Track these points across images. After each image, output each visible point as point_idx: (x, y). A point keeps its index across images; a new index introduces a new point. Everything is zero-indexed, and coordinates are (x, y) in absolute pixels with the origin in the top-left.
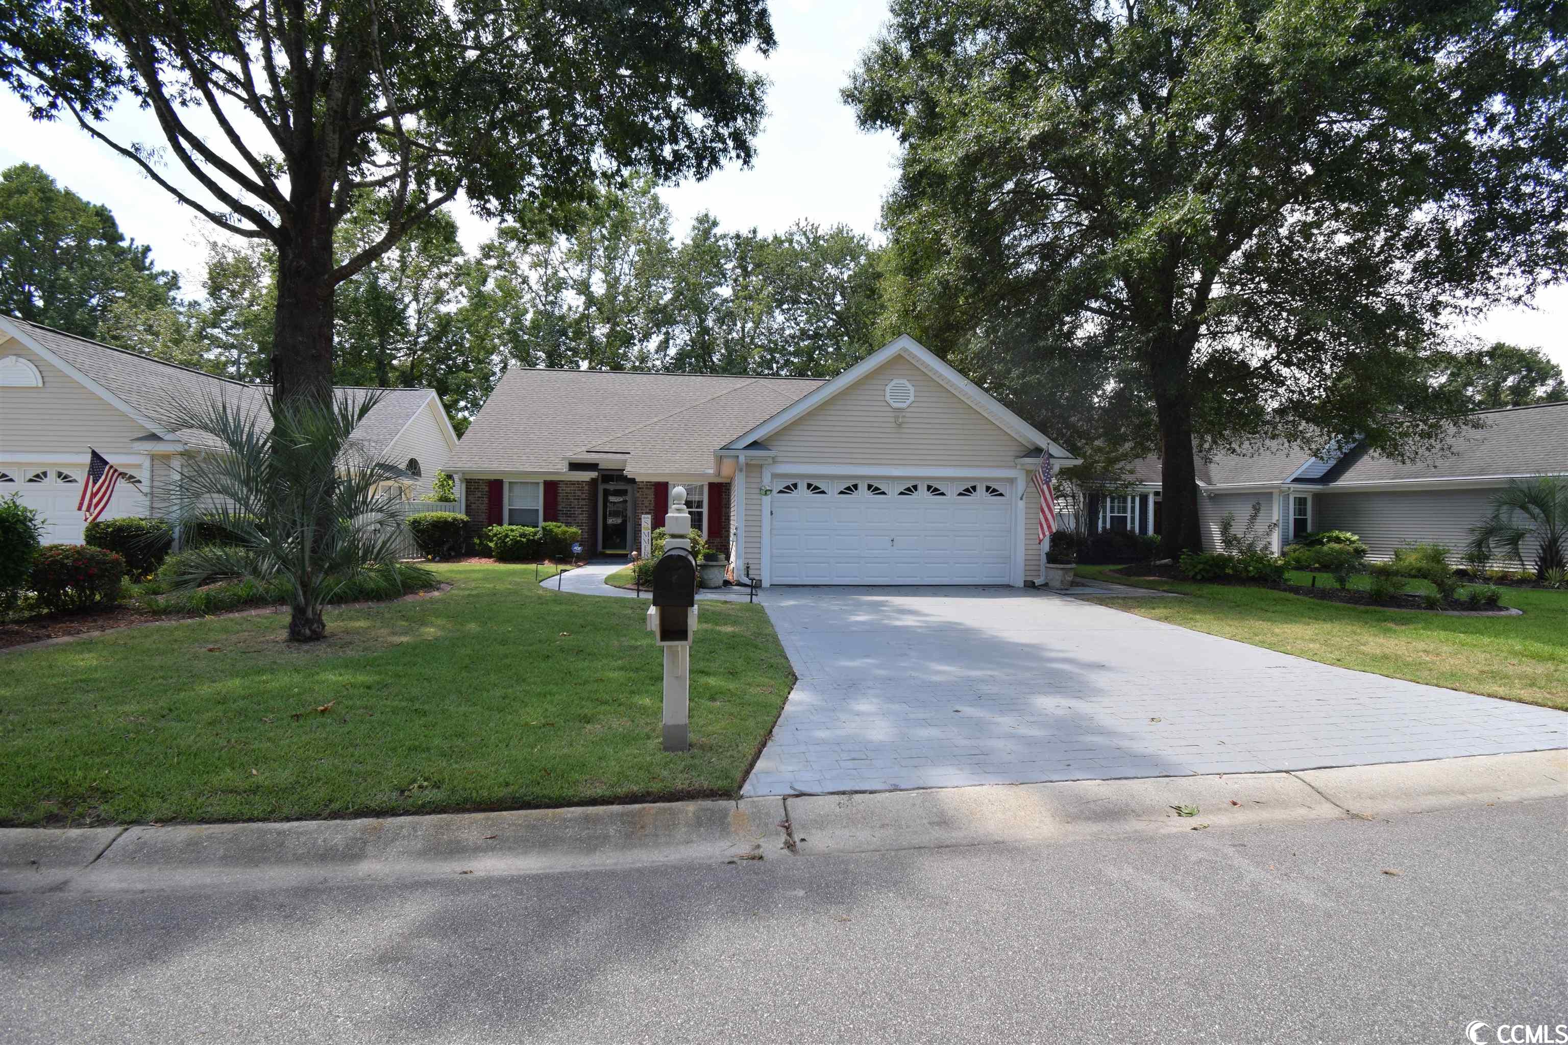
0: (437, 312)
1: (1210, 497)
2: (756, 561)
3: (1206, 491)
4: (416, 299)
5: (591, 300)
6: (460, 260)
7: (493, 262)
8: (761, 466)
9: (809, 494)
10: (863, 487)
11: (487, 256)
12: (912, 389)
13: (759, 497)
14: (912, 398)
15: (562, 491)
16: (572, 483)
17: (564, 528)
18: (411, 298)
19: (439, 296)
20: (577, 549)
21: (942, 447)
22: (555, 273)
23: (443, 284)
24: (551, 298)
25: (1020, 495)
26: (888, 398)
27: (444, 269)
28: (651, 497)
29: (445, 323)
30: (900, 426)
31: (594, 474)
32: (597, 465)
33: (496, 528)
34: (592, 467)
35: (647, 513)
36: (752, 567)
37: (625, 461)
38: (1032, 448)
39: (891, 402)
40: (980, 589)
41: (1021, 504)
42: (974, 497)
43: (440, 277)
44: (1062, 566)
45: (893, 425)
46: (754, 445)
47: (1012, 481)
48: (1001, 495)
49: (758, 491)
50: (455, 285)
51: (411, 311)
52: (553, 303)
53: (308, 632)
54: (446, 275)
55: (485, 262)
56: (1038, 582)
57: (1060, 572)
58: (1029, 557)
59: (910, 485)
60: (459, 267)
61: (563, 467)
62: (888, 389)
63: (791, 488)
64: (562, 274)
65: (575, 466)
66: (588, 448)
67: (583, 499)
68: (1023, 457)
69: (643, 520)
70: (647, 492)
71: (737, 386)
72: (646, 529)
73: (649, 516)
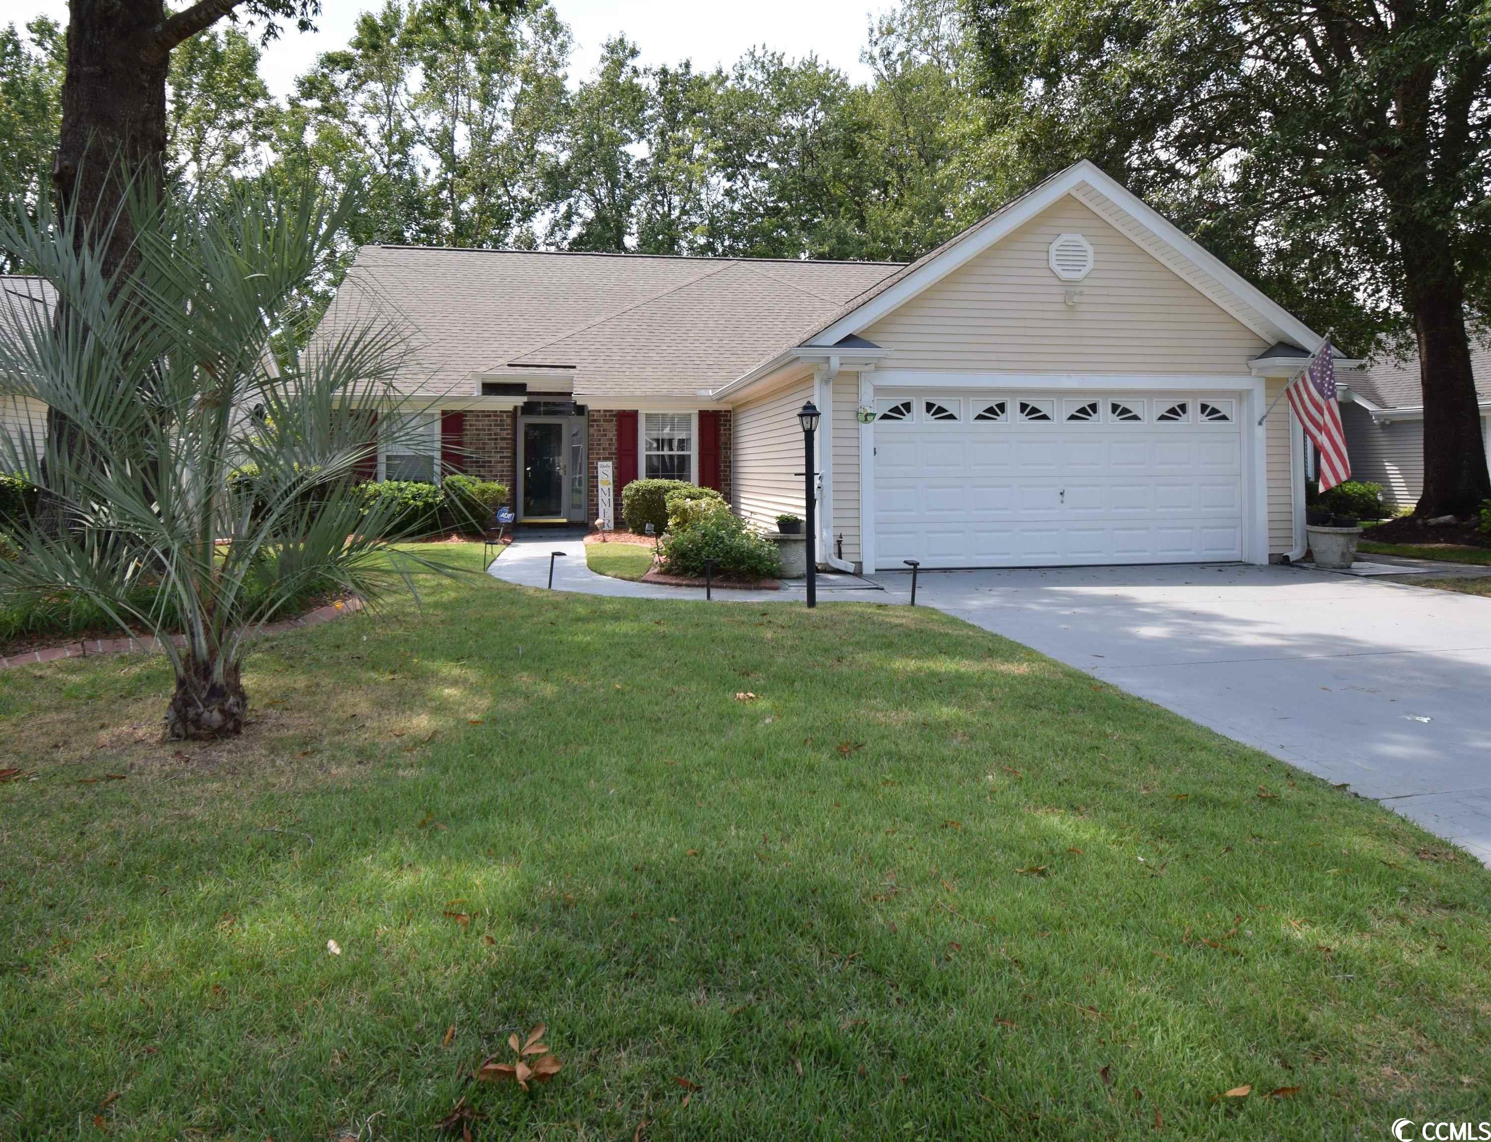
0: (228, 178)
1: (1383, 425)
2: (853, 531)
3: (1378, 417)
4: (196, 158)
5: (450, 162)
6: (261, 104)
7: (315, 103)
8: (857, 375)
9: (929, 419)
10: (1013, 408)
11: (308, 95)
12: (1090, 250)
13: (853, 425)
14: (1090, 265)
15: (470, 426)
16: (487, 414)
17: (479, 484)
18: (189, 156)
19: (233, 155)
20: (506, 516)
21: (1135, 342)
22: (399, 123)
23: (238, 137)
24: (396, 157)
25: (1258, 418)
26: (1053, 264)
27: (239, 115)
28: (612, 434)
29: (241, 190)
30: (1071, 308)
31: (520, 401)
32: (524, 386)
33: (372, 487)
34: (518, 389)
35: (605, 459)
36: (845, 540)
37: (572, 379)
38: (1273, 342)
39: (1058, 269)
40: (1197, 568)
41: (1260, 432)
42: (1183, 421)
43: (234, 126)
44: (1345, 530)
45: (1063, 307)
46: (849, 341)
47: (1241, 395)
48: (1224, 418)
49: (852, 415)
50: (256, 140)
51: (189, 175)
52: (399, 165)
53: (216, 716)
54: (240, 124)
55: (303, 102)
56: (1295, 554)
57: (1341, 540)
58: (1276, 517)
59: (1085, 405)
60: (260, 113)
61: (476, 391)
62: (1053, 249)
63: (900, 411)
64: (409, 124)
65: (490, 388)
66: (508, 359)
67: (503, 439)
68: (1262, 356)
69: (600, 470)
70: (606, 425)
71: (709, 272)
72: (605, 483)
73: (610, 463)
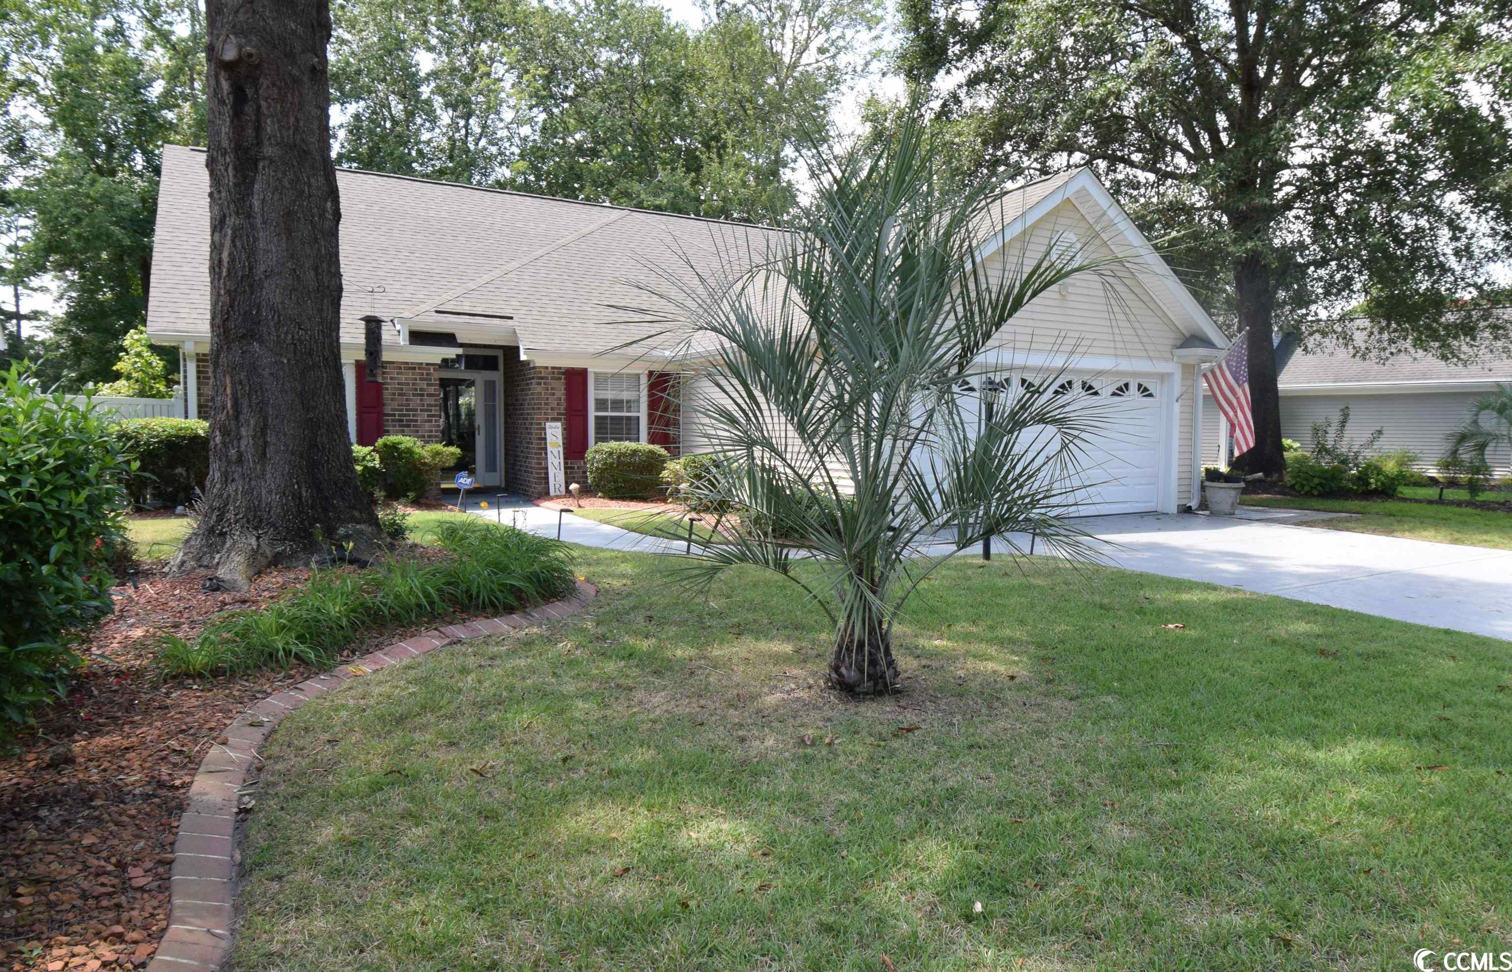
12: (1078, 247)
15: (393, 380)
16: (414, 366)
21: (1102, 329)
25: (1176, 396)
26: (1053, 257)
28: (561, 392)
30: (1064, 297)
31: (450, 352)
32: (454, 336)
34: (447, 339)
35: (554, 420)
37: (514, 330)
38: (1187, 335)
41: (1177, 407)
42: (1127, 397)
44: (1236, 485)
45: (1058, 296)
47: (1163, 377)
48: (1150, 394)
58: (1183, 474)
61: (403, 340)
65: (416, 337)
66: (437, 304)
67: (429, 395)
68: (1181, 346)
69: (548, 431)
70: (555, 384)
71: (606, 220)
72: (555, 445)
73: (559, 424)
